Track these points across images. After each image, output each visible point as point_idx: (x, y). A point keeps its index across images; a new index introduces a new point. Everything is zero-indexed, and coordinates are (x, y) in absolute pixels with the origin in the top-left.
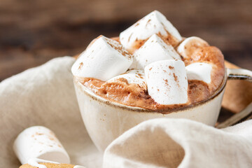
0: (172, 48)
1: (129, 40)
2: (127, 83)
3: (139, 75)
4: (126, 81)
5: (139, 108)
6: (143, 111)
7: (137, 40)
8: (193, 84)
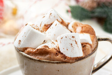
0: (65, 27)
1: (41, 26)
2: (49, 48)
3: (53, 42)
4: (47, 47)
5: (58, 61)
6: (60, 63)
7: (45, 25)
8: (84, 45)
